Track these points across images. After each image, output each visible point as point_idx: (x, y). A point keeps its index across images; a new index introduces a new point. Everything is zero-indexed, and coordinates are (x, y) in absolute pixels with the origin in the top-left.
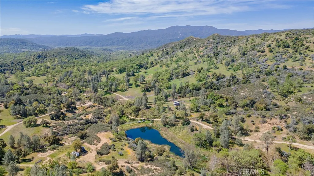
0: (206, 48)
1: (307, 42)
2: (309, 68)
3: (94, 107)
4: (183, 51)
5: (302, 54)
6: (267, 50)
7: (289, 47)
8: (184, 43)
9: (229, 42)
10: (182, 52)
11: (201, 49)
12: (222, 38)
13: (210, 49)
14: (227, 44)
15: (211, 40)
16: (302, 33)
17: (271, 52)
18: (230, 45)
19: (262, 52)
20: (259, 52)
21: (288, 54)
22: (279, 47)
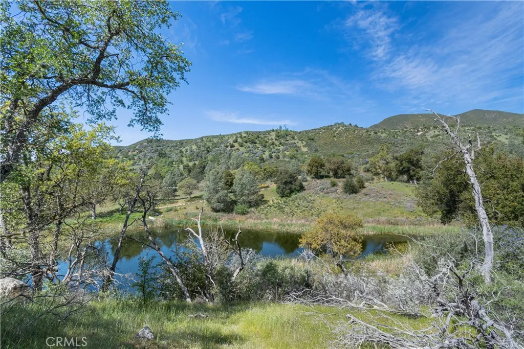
5: (272, 148)
6: (236, 145)
14: (172, 147)
15: (145, 144)
16: (258, 133)
17: (242, 146)
18: (177, 148)
19: (231, 147)
20: (227, 147)
21: (259, 149)
22: (246, 142)
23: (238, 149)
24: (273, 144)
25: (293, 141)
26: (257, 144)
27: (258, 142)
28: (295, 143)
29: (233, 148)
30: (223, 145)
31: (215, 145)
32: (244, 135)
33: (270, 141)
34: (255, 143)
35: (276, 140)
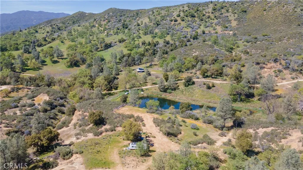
0: (109, 22)
1: (206, 13)
2: (221, 31)
3: (20, 90)
4: (82, 26)
5: (207, 22)
6: (179, 19)
7: (195, 17)
8: (76, 18)
9: (132, 15)
10: (80, 27)
11: (103, 23)
12: (122, 12)
13: (115, 22)
14: (130, 17)
15: (111, 14)
16: (198, 5)
17: (183, 20)
18: (134, 18)
19: (175, 21)
20: (172, 21)
21: (197, 22)
22: (187, 16)
23: (180, 24)
24: (209, 17)
25: (226, 15)
26: (195, 18)
27: (196, 16)
28: (228, 17)
29: (176, 23)
30: (168, 18)
31: (163, 18)
32: (186, 8)
33: (207, 14)
34: (194, 17)
35: (212, 13)
